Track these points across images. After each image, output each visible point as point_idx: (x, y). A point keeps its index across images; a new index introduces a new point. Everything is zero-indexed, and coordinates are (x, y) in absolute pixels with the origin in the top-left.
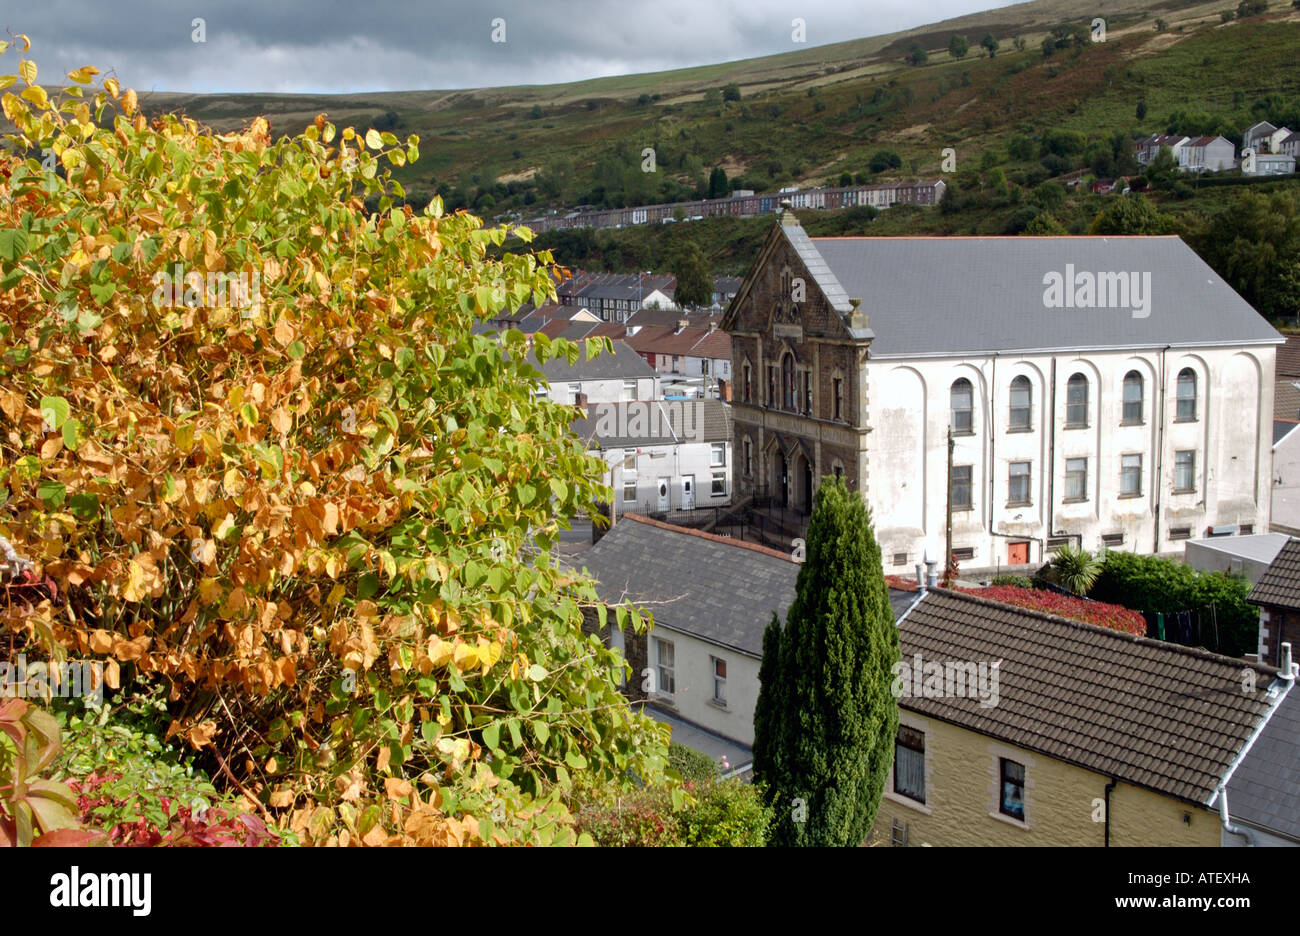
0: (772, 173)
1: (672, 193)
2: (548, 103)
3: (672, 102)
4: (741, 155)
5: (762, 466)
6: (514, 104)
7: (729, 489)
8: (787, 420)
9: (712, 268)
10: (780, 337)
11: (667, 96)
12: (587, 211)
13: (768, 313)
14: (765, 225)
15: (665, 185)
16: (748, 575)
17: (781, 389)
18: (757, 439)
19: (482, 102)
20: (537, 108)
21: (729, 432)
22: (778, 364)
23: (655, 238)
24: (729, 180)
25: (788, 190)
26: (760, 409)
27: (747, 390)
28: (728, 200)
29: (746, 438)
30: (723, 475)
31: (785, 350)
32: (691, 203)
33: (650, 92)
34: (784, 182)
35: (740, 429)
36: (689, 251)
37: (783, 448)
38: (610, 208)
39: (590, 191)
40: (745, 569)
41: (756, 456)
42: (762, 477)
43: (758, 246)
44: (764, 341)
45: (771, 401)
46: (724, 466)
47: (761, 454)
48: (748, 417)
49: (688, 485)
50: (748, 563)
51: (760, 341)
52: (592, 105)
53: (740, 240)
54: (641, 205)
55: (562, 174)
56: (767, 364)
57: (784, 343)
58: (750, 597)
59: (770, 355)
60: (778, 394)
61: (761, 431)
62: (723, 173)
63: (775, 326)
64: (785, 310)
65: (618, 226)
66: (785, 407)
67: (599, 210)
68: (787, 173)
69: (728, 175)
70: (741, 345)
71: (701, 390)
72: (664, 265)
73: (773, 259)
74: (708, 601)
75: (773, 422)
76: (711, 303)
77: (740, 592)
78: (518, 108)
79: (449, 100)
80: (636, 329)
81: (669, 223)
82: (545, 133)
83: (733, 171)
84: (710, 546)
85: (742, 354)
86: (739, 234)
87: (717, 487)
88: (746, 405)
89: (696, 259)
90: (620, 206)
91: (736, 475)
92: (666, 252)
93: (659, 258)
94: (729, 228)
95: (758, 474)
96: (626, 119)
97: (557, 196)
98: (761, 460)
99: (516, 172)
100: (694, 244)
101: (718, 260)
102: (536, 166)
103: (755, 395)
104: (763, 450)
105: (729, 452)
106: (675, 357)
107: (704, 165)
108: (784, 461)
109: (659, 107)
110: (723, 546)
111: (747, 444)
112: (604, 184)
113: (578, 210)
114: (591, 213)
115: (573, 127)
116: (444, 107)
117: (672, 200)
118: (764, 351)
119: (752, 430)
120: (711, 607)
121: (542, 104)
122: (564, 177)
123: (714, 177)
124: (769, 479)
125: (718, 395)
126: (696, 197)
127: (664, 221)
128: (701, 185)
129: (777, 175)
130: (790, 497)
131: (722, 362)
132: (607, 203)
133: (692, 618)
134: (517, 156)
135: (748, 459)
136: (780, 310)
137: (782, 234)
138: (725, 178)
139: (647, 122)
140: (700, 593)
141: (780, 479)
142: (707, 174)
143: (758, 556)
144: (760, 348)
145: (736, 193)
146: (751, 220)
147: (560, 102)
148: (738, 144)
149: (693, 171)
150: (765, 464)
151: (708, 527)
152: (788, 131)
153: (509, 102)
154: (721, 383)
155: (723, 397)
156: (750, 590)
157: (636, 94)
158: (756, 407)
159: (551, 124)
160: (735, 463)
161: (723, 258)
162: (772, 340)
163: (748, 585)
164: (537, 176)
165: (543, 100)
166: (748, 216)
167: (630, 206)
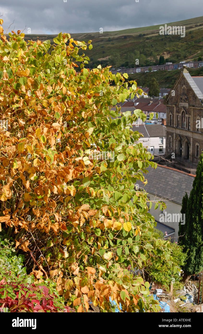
0: (178, 57)
1: (148, 63)
2: (113, 37)
3: (149, 36)
4: (169, 52)
5: (174, 144)
6: (103, 37)
7: (164, 151)
8: (182, 131)
9: (159, 85)
10: (181, 107)
11: (147, 34)
12: (123, 69)
13: (178, 99)
14: (175, 73)
15: (146, 61)
16: (173, 178)
17: (181, 122)
18: (173, 137)
19: (94, 36)
20: (109, 38)
21: (165, 134)
22: (180, 115)
23: (143, 77)
24: (165, 59)
25: (183, 62)
26: (175, 128)
27: (171, 122)
28: (164, 65)
29: (170, 136)
30: (162, 147)
31: (183, 110)
32: (153, 66)
33: (142, 33)
34: (181, 60)
35: (168, 133)
36: (153, 81)
37: (181, 139)
38: (130, 68)
39: (124, 63)
40: (171, 176)
41: (173, 141)
42: (174, 148)
43: (173, 79)
44: (176, 108)
45: (178, 125)
46: (163, 144)
47: (174, 141)
48: (171, 130)
49: (152, 149)
50: (172, 174)
51: (175, 108)
52: (125, 37)
53: (168, 77)
54: (139, 67)
55: (116, 58)
56: (177, 114)
57: (182, 108)
58: (172, 184)
59: (178, 112)
60: (180, 123)
61: (174, 134)
62: (163, 57)
63: (180, 103)
64: (183, 98)
65: (132, 73)
66: (182, 127)
67: (127, 68)
68: (182, 57)
69: (165, 58)
70: (170, 109)
71: (156, 121)
72: (145, 85)
73: (180, 83)
74: (160, 185)
75: (178, 132)
76: (159, 96)
77: (170, 183)
78: (104, 39)
79: (85, 36)
80: (137, 104)
81: (147, 72)
82: (112, 46)
83: (166, 57)
84: (161, 169)
85: (169, 111)
86: (167, 76)
87: (161, 150)
88: (170, 126)
89: (155, 83)
90: (133, 67)
91: (166, 147)
92: (146, 81)
93: (144, 82)
94: (164, 74)
95: (173, 147)
96: (135, 41)
97: (115, 64)
98: (174, 143)
99: (103, 57)
100: (154, 78)
101: (161, 83)
102: (109, 55)
103: (173, 124)
104: (175, 140)
105: (165, 140)
106: (149, 112)
107: (158, 55)
108: (181, 143)
109: (144, 38)
110: (165, 169)
111: (170, 138)
112: (128, 61)
113: (121, 69)
114: (124, 69)
115: (120, 44)
116: (83, 38)
117: (148, 65)
118: (176, 110)
119: (172, 134)
120: (161, 186)
121: (111, 37)
122: (116, 59)
123: (160, 58)
124: (176, 148)
125: (161, 123)
126: (155, 64)
127: (146, 72)
128: (157, 61)
129: (179, 58)
130: (183, 154)
131: (162, 113)
132: (129, 67)
133: (155, 190)
134: (104, 52)
135: (170, 142)
136: (182, 98)
137: (183, 76)
138: (164, 59)
139: (141, 42)
140: (158, 182)
141: (180, 148)
142: (158, 58)
143: (175, 172)
144: (175, 110)
145: (167, 63)
146: (171, 71)
147: (116, 36)
148: (168, 49)
149: (155, 57)
150: (175, 144)
151: (158, 162)
152: (183, 44)
153: (101, 37)
154: (163, 120)
155: (163, 124)
156: (173, 182)
157: (138, 34)
158: (173, 127)
159: (113, 43)
160: (166, 143)
161: (162, 83)
162: (179, 107)
163: (172, 181)
164: (109, 59)
165: (111, 36)
166: (170, 70)
167: (136, 67)
